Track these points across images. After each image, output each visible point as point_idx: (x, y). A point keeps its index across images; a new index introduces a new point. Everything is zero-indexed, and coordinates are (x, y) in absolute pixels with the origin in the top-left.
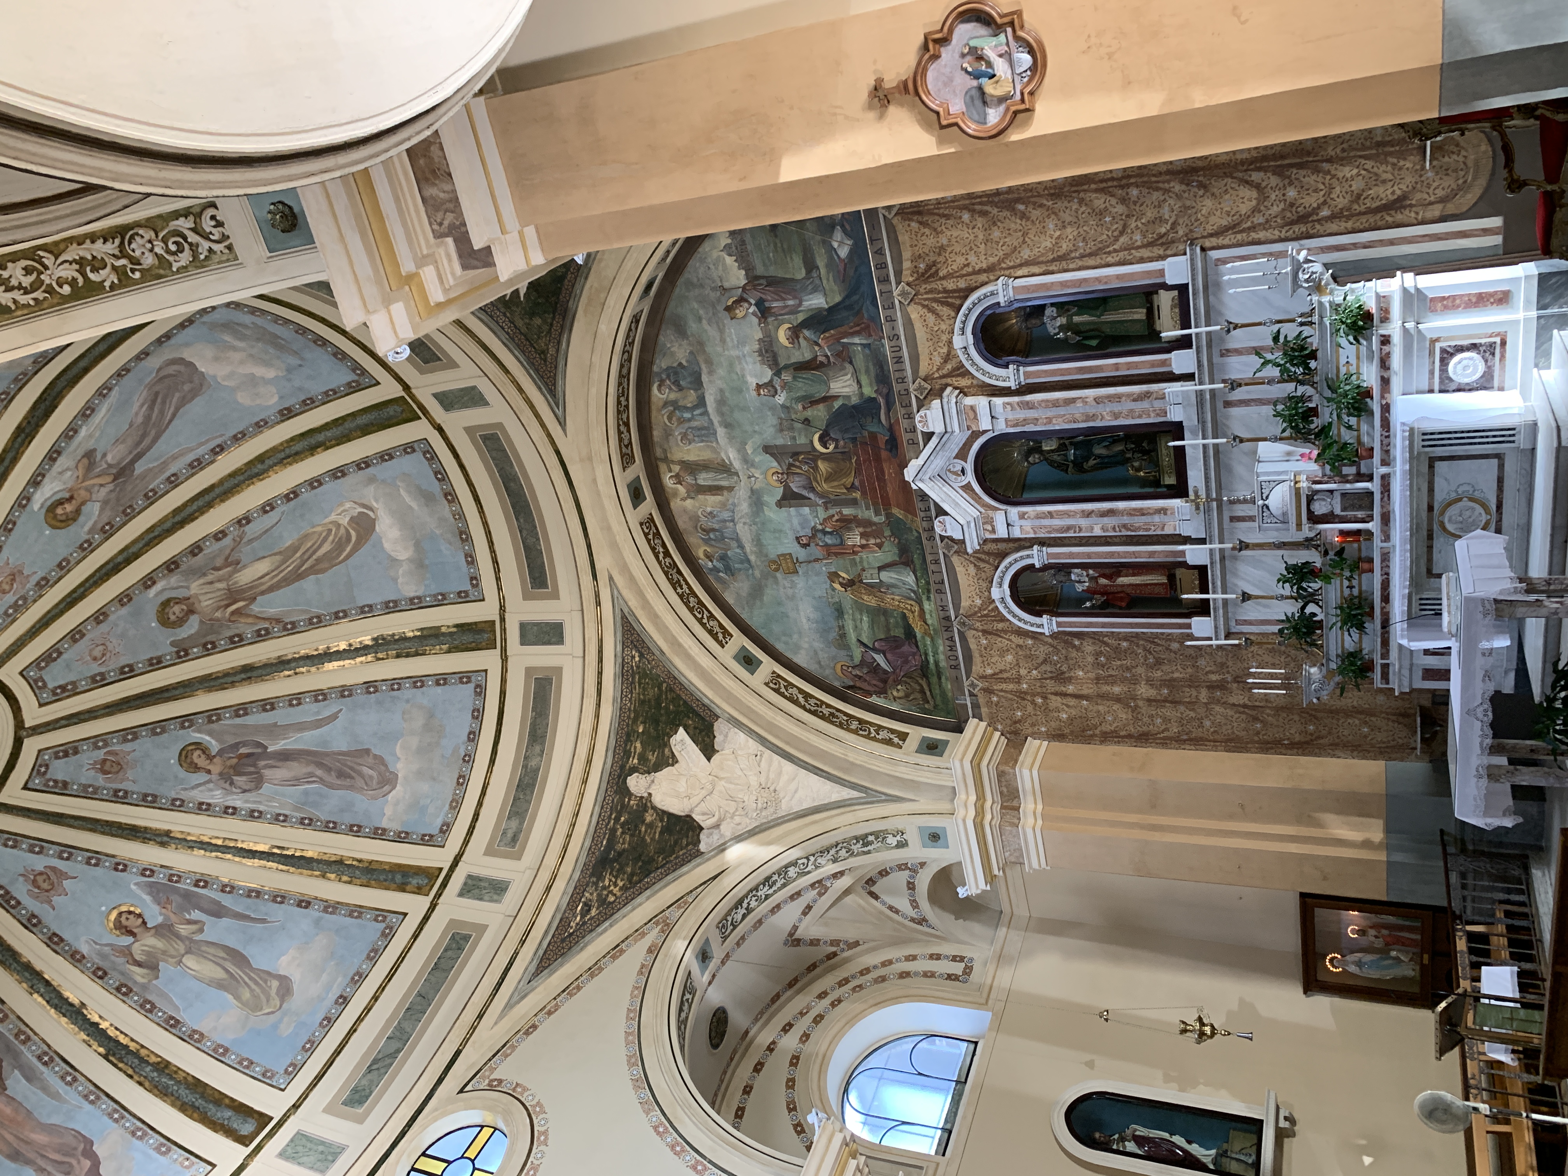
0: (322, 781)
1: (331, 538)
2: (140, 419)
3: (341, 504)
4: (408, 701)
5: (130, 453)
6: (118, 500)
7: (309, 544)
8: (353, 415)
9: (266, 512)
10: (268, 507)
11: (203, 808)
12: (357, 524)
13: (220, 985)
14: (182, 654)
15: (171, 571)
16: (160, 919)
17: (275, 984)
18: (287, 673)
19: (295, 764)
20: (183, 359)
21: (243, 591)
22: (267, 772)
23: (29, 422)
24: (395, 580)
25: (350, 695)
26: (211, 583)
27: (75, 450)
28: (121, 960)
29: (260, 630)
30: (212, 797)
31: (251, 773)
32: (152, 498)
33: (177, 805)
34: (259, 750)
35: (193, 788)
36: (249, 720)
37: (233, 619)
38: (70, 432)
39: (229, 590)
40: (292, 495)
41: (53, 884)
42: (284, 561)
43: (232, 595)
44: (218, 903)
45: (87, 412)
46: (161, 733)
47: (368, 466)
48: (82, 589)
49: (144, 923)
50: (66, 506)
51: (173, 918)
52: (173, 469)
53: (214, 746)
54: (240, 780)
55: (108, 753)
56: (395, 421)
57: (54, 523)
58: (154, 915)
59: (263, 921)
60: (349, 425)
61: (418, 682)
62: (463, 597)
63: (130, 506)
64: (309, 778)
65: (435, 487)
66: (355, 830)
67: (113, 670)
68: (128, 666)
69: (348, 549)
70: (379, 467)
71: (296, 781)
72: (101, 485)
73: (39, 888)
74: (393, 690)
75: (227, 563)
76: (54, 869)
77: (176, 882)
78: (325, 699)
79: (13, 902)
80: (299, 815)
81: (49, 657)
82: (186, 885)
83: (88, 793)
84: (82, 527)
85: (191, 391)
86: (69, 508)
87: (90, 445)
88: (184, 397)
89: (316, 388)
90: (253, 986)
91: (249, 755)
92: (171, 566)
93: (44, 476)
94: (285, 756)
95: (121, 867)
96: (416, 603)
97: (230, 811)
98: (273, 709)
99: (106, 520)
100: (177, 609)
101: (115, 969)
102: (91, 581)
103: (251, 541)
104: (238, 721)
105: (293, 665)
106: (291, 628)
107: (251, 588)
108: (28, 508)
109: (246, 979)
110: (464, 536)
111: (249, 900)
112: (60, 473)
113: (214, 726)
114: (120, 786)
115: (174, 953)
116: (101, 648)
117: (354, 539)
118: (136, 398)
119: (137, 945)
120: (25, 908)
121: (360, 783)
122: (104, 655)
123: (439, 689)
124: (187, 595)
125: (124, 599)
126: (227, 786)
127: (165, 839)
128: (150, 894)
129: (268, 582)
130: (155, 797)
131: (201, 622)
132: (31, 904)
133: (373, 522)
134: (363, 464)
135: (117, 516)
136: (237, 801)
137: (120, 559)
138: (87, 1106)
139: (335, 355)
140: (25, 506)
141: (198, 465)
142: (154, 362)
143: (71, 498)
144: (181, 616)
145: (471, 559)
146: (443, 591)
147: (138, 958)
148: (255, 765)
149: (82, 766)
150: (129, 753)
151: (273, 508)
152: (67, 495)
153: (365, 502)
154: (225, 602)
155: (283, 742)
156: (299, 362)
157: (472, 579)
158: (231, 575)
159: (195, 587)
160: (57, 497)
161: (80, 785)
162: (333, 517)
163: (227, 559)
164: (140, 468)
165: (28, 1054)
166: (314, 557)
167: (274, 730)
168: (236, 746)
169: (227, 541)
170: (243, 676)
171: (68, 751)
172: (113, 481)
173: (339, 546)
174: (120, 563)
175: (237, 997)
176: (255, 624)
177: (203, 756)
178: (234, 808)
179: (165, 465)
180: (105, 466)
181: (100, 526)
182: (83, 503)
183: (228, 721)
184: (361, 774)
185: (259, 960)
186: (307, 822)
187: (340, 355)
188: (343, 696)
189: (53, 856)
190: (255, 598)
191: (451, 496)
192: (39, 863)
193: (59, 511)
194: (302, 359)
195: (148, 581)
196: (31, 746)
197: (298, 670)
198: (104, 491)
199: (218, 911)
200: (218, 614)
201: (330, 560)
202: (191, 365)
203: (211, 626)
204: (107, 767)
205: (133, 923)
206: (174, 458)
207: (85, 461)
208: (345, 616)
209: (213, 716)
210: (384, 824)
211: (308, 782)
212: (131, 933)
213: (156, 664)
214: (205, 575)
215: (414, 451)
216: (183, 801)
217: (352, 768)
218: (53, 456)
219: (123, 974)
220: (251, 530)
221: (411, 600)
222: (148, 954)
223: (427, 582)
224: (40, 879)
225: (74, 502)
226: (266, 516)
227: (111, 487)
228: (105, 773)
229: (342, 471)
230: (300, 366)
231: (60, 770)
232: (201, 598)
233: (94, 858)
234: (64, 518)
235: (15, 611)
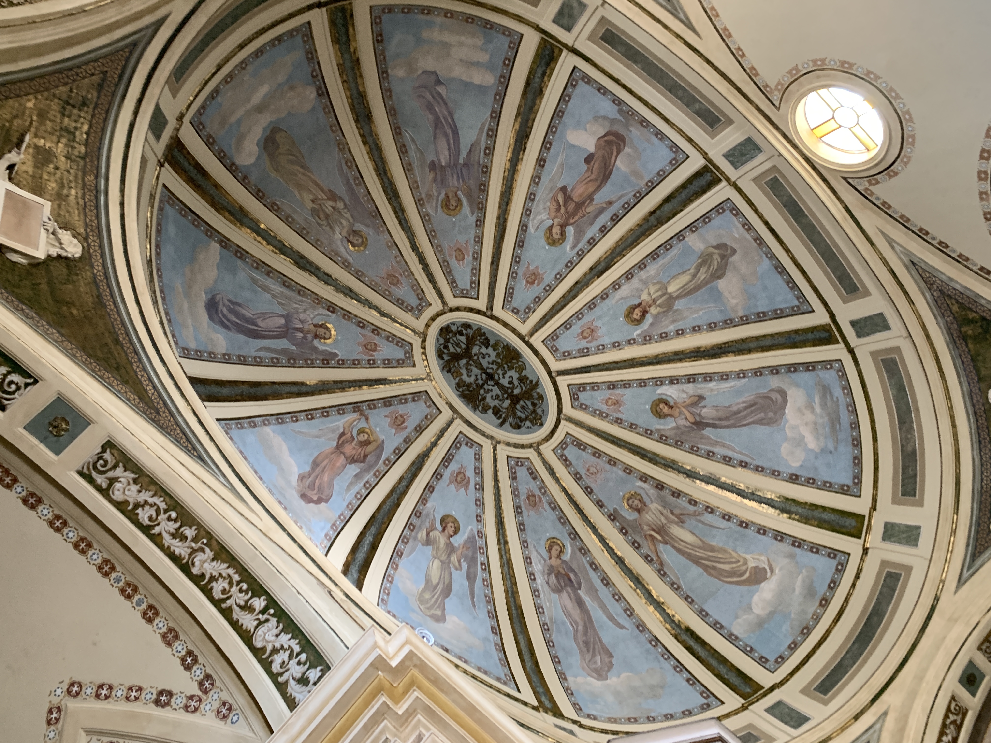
0: (576, 631)
1: (734, 565)
2: (735, 408)
3: (761, 554)
4: (661, 668)
5: (713, 419)
6: (683, 433)
7: (720, 556)
8: (824, 508)
9: (724, 518)
10: (727, 517)
11: (528, 560)
12: (755, 572)
13: (428, 581)
14: (613, 517)
15: (657, 487)
16: (456, 545)
17: (439, 613)
18: (632, 584)
19: (578, 611)
20: (786, 394)
21: (667, 534)
22: (565, 595)
23: (704, 351)
24: (737, 617)
25: (641, 631)
26: (662, 514)
27: (699, 389)
28: (427, 525)
29: (649, 556)
30: (536, 564)
31: (560, 584)
32: (694, 450)
33: (524, 544)
34: (576, 585)
35: (537, 551)
36: (592, 573)
37: (648, 537)
38: (708, 377)
39: (663, 526)
40: (745, 524)
41: (460, 483)
42: (700, 548)
43: (661, 530)
44: (475, 577)
45: (724, 376)
46: (561, 523)
47: (799, 547)
48: (623, 444)
49: (452, 536)
50: (666, 407)
51: (459, 552)
52: (716, 450)
53: (567, 557)
54: (553, 578)
55: (540, 498)
56: (844, 530)
57: (654, 407)
58: (458, 540)
59: (474, 605)
60: (816, 513)
61: (680, 667)
62: (762, 661)
63: (682, 443)
64: (573, 622)
65: (822, 589)
66: (555, 660)
67: (586, 483)
68: (592, 490)
69: (735, 579)
70: (804, 552)
71: (568, 614)
72: (686, 419)
73: (457, 476)
74: (663, 656)
75: (678, 516)
76: (469, 482)
77: (480, 552)
78: (629, 616)
79: (446, 464)
80: (548, 621)
81: (581, 445)
82: (480, 558)
83: (515, 492)
84: (659, 424)
85: (770, 418)
86: (666, 410)
87: (706, 394)
88: (763, 419)
89: (824, 475)
90: (433, 600)
91: (570, 580)
92: (660, 486)
93: (678, 383)
94: (580, 603)
95: (479, 518)
96: (732, 638)
97: (532, 577)
98: (606, 585)
99: (667, 434)
100: (636, 502)
101: (422, 522)
102: (630, 447)
103: (700, 521)
104: (588, 567)
105: (640, 586)
106: (662, 573)
107: (672, 538)
108: (657, 387)
109: (436, 596)
110: (806, 631)
111: (483, 596)
112: (683, 391)
113: (578, 553)
114: (523, 509)
115: (439, 554)
116: (596, 471)
117: (744, 577)
118: (747, 395)
119: (438, 533)
120: (444, 471)
121: (588, 657)
122: (592, 474)
123: (685, 683)
124: (647, 504)
125: (629, 470)
126: (546, 571)
127: (502, 541)
128: (468, 538)
129: (681, 546)
130: (524, 530)
131: (636, 520)
132: (447, 473)
133: (765, 579)
134: (798, 543)
135: (673, 439)
136: (540, 581)
137: (650, 455)
138: (345, 504)
139: (855, 458)
140: (657, 385)
141: (727, 460)
142: (774, 382)
143: (671, 407)
144: (634, 506)
145: (794, 647)
146: (754, 647)
147: (431, 534)
148: (566, 585)
149: (527, 484)
150: (543, 508)
151: (729, 520)
152: (672, 404)
153: (774, 564)
154: (654, 527)
155: (588, 599)
156: (833, 449)
157: (781, 657)
158: (672, 522)
159: (654, 506)
160: (669, 399)
161: (517, 486)
162: (748, 557)
163: (682, 514)
164: (708, 432)
165: (369, 477)
166: (715, 564)
167: (593, 591)
168: (573, 571)
169: (692, 508)
170: (616, 559)
171: (533, 474)
172: (693, 423)
173: (732, 573)
174: (647, 457)
175: (424, 590)
176: (652, 552)
177: (558, 552)
178: (535, 579)
179: (716, 443)
180: (698, 412)
181: (663, 433)
182: (671, 416)
183: (585, 561)
184: (594, 655)
185: (450, 603)
186: (545, 628)
187: (858, 461)
188: (638, 627)
189: (475, 480)
190: (667, 543)
191: (825, 602)
192: (470, 473)
193: (662, 406)
194: (836, 448)
195: (644, 478)
196: (531, 453)
197: (638, 590)
198: (682, 422)
199: (471, 578)
200: (646, 527)
201: (720, 574)
202: (785, 401)
203: (637, 526)
204: (531, 498)
205: (450, 529)
206: (724, 445)
207: (696, 398)
208: (690, 603)
209: (584, 551)
210: (570, 679)
211: (571, 623)
212: (444, 530)
213: (600, 504)
214: (664, 507)
215: (834, 558)
216: (527, 547)
217: (594, 649)
218: (691, 379)
219: (420, 527)
220: (708, 518)
221: (731, 634)
222: (435, 540)
223: (752, 635)
224: (462, 475)
225: (670, 410)
226: (721, 520)
227: (688, 424)
228: (528, 499)
229: (782, 538)
230: (831, 452)
231: (522, 473)
232: (650, 512)
233: (480, 503)
234: (659, 410)
235: (599, 415)
